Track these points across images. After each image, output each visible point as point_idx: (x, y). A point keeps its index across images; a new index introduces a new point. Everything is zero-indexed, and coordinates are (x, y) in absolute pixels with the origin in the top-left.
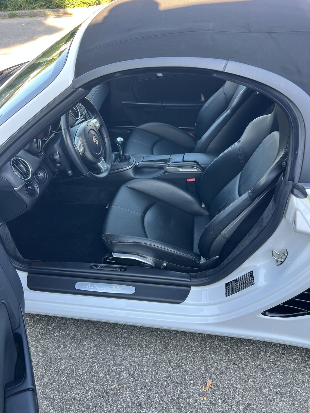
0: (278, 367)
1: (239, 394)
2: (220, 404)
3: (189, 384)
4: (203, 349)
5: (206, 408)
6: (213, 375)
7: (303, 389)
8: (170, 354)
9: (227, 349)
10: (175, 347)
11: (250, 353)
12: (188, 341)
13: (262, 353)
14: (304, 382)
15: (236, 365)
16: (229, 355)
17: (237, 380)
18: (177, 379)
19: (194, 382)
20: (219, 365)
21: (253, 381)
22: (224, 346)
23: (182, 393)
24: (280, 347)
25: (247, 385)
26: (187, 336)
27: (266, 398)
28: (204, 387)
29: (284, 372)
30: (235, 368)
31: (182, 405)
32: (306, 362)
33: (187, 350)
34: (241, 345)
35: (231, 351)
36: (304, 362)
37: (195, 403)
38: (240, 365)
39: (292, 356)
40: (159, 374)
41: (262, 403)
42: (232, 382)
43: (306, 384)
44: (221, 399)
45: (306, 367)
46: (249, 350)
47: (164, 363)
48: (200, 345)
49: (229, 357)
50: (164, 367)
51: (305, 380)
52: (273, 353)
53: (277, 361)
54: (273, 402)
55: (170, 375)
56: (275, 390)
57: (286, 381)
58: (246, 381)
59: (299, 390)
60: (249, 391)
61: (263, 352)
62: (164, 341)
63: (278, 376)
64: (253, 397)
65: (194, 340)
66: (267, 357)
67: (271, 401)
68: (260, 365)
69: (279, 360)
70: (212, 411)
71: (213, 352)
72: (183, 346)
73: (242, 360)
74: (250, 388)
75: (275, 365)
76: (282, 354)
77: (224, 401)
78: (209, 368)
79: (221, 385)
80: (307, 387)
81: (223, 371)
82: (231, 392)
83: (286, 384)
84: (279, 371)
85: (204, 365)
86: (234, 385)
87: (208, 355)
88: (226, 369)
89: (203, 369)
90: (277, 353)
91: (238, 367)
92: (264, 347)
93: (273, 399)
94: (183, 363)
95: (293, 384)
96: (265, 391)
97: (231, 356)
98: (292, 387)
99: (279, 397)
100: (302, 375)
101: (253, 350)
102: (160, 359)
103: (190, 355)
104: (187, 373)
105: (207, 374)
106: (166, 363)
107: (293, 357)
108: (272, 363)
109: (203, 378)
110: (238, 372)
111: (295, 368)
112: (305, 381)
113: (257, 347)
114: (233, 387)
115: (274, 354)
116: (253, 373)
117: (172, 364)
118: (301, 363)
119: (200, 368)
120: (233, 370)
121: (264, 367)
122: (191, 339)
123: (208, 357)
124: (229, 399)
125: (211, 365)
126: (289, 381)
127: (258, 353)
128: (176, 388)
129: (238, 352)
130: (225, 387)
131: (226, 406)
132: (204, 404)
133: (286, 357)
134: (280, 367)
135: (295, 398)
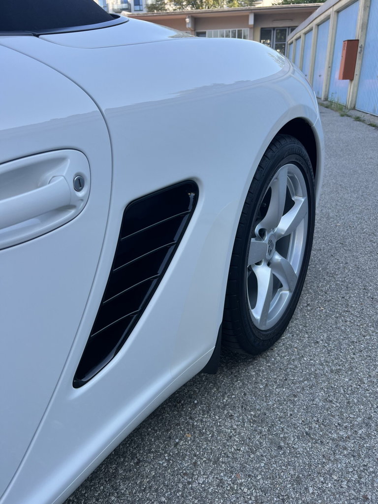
0: (150, 487)
7: (202, 473)
13: (113, 498)
14: (195, 464)
24: (127, 459)
29: (164, 483)
32: (170, 438)
36: (169, 441)
39: (150, 451)
43: (199, 463)
45: (177, 443)
51: (192, 458)
52: (125, 479)
53: (141, 482)
57: (179, 491)
59: (201, 481)
61: (113, 494)
66: (124, 494)
69: (143, 476)
75: (144, 490)
76: (137, 463)
80: (204, 465)
84: (156, 490)
90: (130, 471)
95: (189, 483)
98: (192, 488)
100: (184, 459)
107: (152, 452)
108: (139, 493)
111: (168, 461)
112: (194, 461)
113: (97, 500)
115: (128, 479)
118: (169, 446)
126: (180, 486)
133: (146, 462)
134: (153, 483)
135: (210, 497)
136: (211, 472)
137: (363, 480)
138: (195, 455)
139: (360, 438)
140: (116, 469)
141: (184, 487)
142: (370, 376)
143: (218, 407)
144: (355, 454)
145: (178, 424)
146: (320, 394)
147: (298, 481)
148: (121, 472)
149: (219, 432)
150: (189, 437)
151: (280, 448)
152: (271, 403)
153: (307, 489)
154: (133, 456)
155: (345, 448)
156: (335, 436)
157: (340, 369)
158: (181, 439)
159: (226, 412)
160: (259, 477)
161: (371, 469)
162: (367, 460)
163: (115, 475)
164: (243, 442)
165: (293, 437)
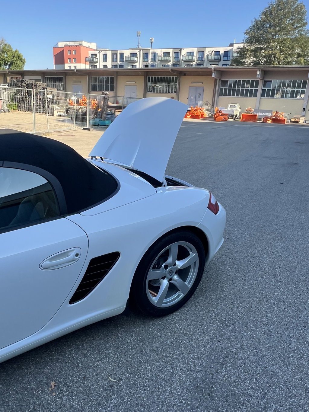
0: (93, 348)
1: (76, 377)
2: (66, 390)
3: (38, 394)
4: (40, 368)
5: (57, 399)
6: (53, 378)
7: (111, 350)
8: (15, 387)
9: (57, 358)
10: (17, 381)
11: (73, 351)
12: (26, 371)
13: (81, 347)
14: (111, 346)
15: (67, 363)
16: (60, 361)
17: (71, 370)
18: (28, 397)
19: (41, 391)
20: (56, 370)
21: (82, 364)
22: (54, 358)
23: (35, 403)
25: (79, 368)
26: (23, 368)
27: (93, 367)
28: (50, 389)
29: (98, 348)
30: (67, 365)
31: (38, 410)
32: (107, 336)
33: (27, 377)
34: (65, 350)
35: (60, 358)
37: (48, 401)
38: (69, 361)
40: (10, 405)
41: (92, 371)
42: (68, 373)
44: (65, 387)
45: (109, 338)
46: (72, 350)
47: (12, 396)
48: (36, 367)
49: (60, 362)
50: (13, 397)
52: (87, 343)
53: (91, 345)
54: (98, 367)
55: (21, 400)
56: (96, 360)
58: (77, 367)
59: (109, 351)
60: (81, 371)
61: (81, 346)
62: (5, 383)
63: (95, 352)
64: (85, 372)
65: (30, 367)
66: (84, 347)
67: (97, 367)
68: (82, 354)
70: (62, 397)
71: (48, 366)
72: (23, 376)
73: (70, 358)
74: (81, 369)
77: (68, 386)
78: (49, 376)
79: (61, 380)
80: (113, 347)
81: (60, 372)
82: (70, 379)
83: (101, 353)
84: (94, 349)
85: (44, 377)
86: (70, 374)
87: (45, 370)
88: (61, 369)
89: (45, 379)
90: (89, 341)
91: (69, 363)
92: (81, 343)
93: (97, 365)
94: (28, 386)
95: (105, 351)
96: (91, 365)
97: (62, 360)
98: (105, 352)
99: (100, 362)
100: (108, 343)
101: (74, 349)
102: (7, 395)
103: (31, 378)
104: (34, 389)
105: (49, 380)
106: (14, 395)
108: (89, 348)
109: (47, 384)
110: (70, 366)
111: (103, 342)
113: (76, 346)
114: (70, 375)
116: (79, 361)
117: (19, 392)
118: (105, 338)
119: (42, 381)
120: (66, 367)
121: (85, 353)
122: (28, 368)
123: (45, 371)
124: (70, 383)
125: (50, 374)
126: (102, 351)
127: (78, 348)
128: (29, 403)
129: (65, 355)
130: (65, 379)
131: (70, 389)
132: (55, 398)
133: (96, 340)
134: (94, 347)
135: (109, 357)
136: (114, 350)
137: (162, 370)
138: (112, 344)
139: (173, 358)
140: (85, 339)
141: (103, 351)
142: (197, 340)
143: (130, 331)
144: (166, 363)
145: (112, 332)
146: (171, 340)
147: (140, 363)
148: (86, 340)
149: (125, 339)
150: (114, 337)
151: (142, 351)
152: (150, 336)
153: (141, 366)
154: (93, 337)
155: (165, 359)
156: (164, 354)
157: (187, 333)
158: (110, 337)
159: (132, 334)
160: (129, 357)
161: (168, 369)
162: (169, 365)
163: (84, 340)
164: (131, 345)
165: (149, 350)
